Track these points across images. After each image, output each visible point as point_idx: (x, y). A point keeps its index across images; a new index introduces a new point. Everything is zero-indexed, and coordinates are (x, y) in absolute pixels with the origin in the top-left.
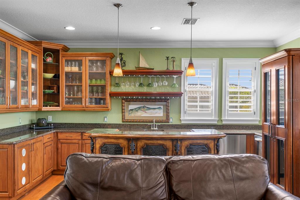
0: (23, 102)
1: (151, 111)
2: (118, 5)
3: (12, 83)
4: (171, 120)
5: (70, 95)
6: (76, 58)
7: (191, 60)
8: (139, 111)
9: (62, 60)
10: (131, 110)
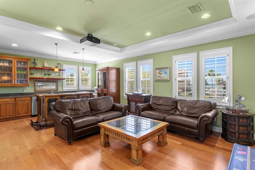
1: (50, 86)
2: (56, 44)
4: (59, 90)
7: (83, 67)
8: (44, 86)
10: (39, 86)
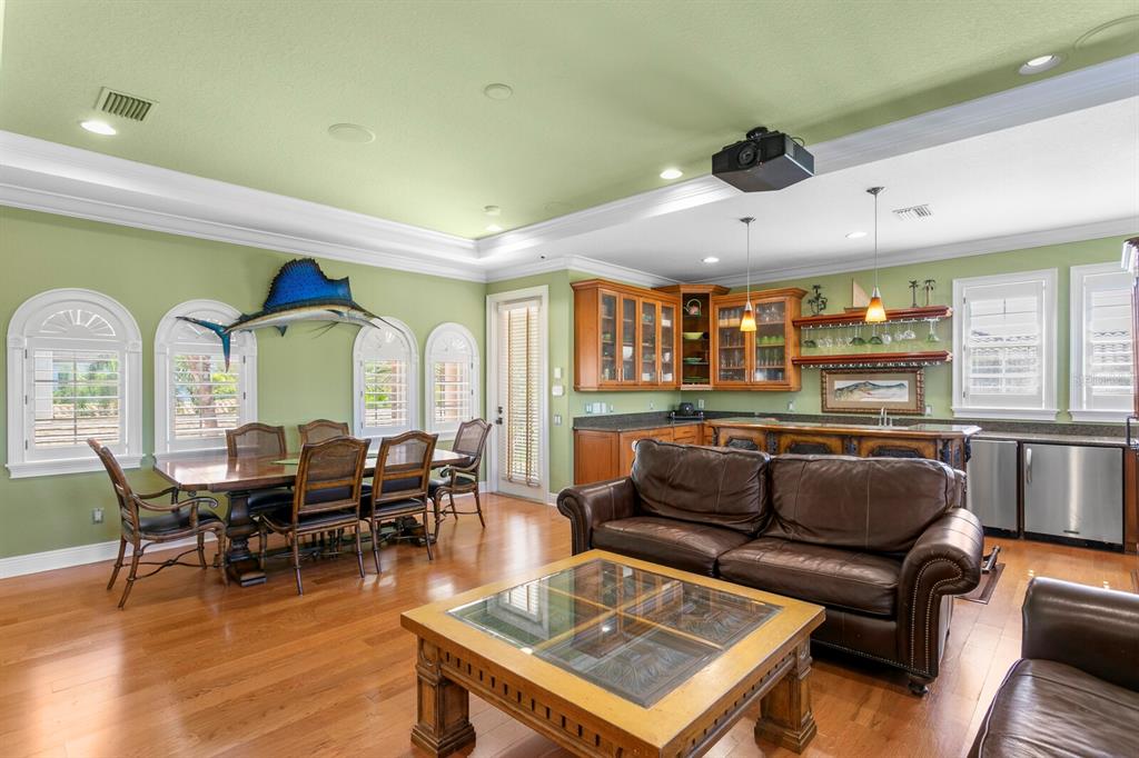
0: (646, 377)
1: (882, 391)
3: (627, 352)
4: (928, 410)
5: (728, 364)
6: (734, 304)
8: (856, 392)
9: (713, 310)
10: (839, 389)
